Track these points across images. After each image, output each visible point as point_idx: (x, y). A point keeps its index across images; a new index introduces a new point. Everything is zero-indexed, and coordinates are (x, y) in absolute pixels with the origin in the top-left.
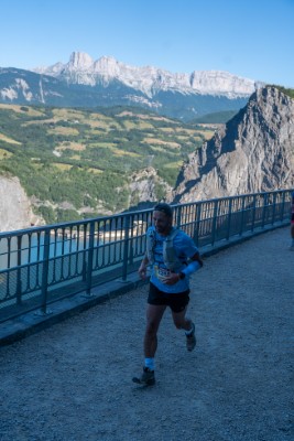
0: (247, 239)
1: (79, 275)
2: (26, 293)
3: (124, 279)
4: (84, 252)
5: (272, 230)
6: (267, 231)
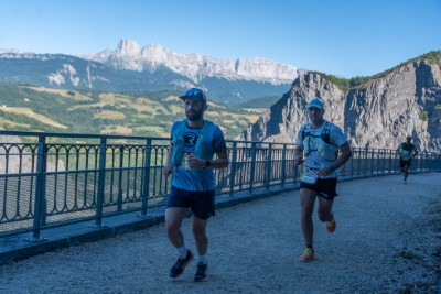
2: (125, 202)
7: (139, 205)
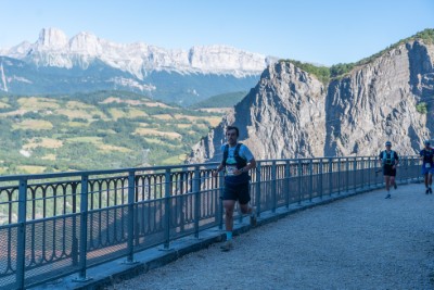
0: (283, 216)
1: (68, 257)
3: (131, 259)
4: (74, 216)
5: (311, 207)
6: (304, 208)
7: (12, 279)
